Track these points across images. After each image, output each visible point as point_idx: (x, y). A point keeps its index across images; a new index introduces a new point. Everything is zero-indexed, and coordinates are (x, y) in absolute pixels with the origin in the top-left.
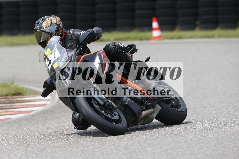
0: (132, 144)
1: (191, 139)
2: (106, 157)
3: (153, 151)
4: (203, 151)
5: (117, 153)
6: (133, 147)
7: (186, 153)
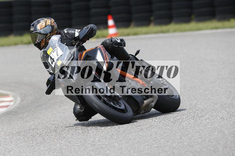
0: (99, 140)
1: (156, 133)
2: (74, 154)
3: (120, 146)
4: (169, 143)
5: (84, 150)
6: (100, 143)
7: (152, 147)
